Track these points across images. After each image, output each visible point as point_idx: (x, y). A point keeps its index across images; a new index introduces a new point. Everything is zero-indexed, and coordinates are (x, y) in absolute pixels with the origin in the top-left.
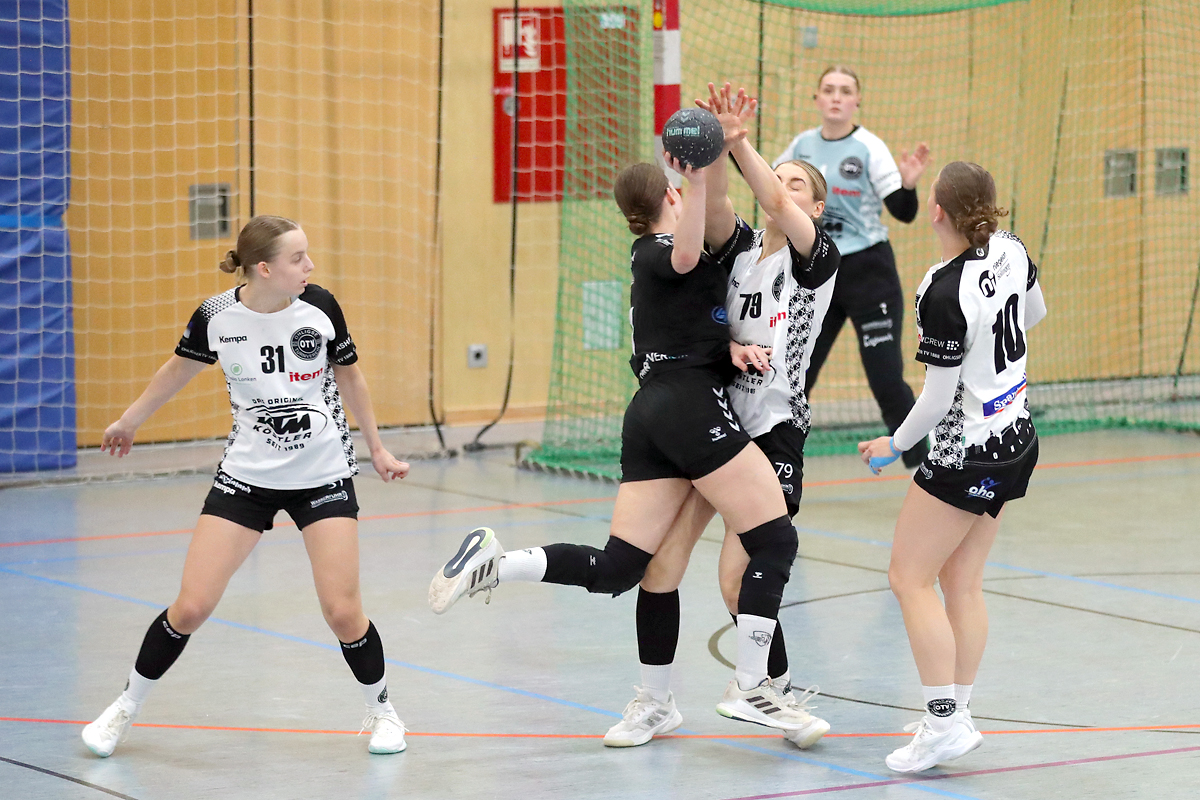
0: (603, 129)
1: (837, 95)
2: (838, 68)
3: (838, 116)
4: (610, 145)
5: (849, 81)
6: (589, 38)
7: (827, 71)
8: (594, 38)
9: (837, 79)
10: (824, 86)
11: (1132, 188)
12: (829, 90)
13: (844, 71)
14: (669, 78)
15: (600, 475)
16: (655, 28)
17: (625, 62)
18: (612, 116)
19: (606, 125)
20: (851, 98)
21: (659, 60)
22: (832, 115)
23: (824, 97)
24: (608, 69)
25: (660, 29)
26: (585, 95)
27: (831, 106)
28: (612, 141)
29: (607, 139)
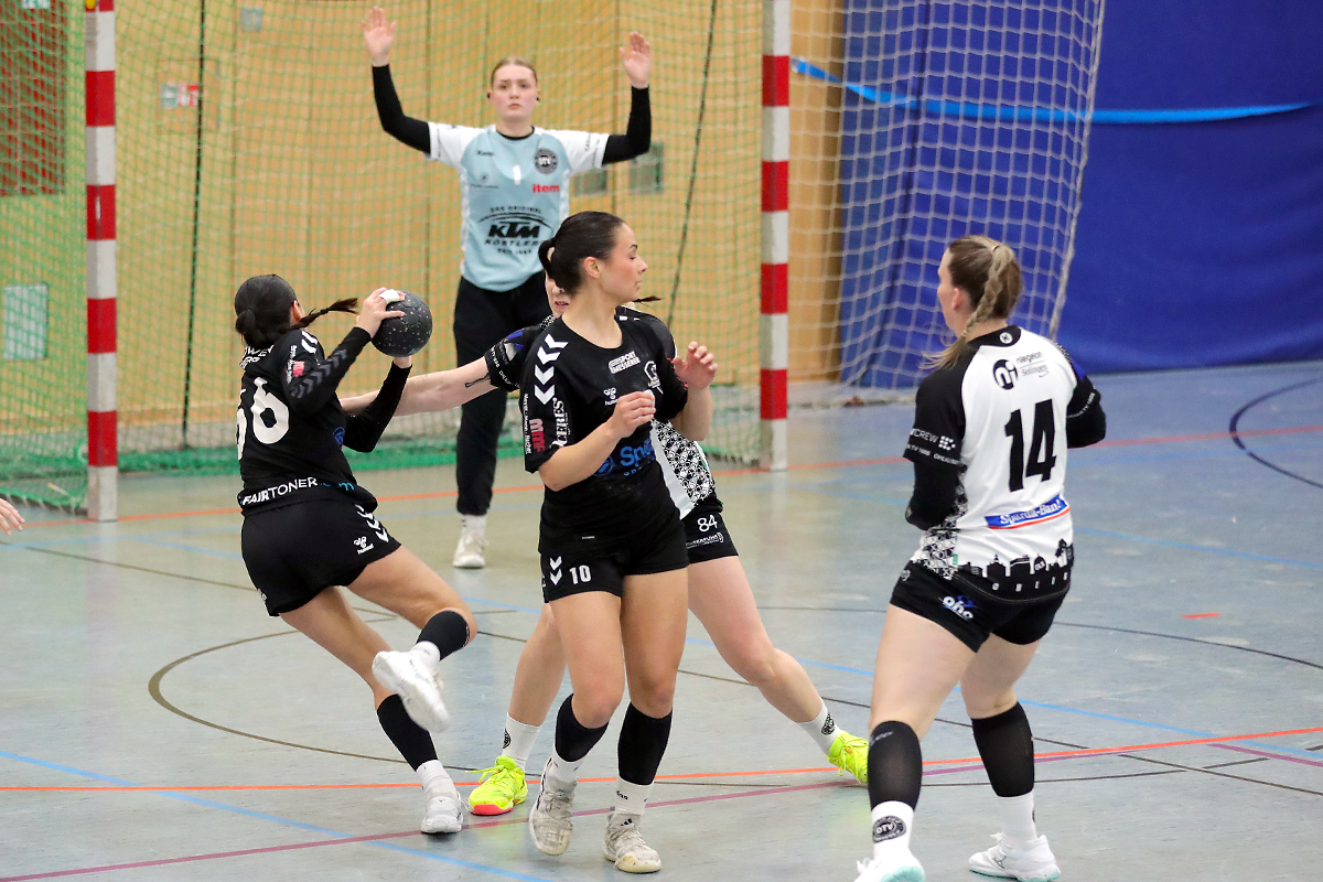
0: (29, 120)
1: (515, 90)
2: (512, 59)
3: (518, 112)
4: (36, 138)
5: (525, 73)
6: (13, 19)
7: (500, 65)
8: (18, 19)
9: (511, 72)
10: (498, 82)
11: (603, 187)
12: (505, 86)
13: (519, 63)
14: (103, 64)
15: (24, 498)
16: (88, 10)
17: (53, 46)
18: (40, 104)
19: (33, 115)
20: (531, 92)
21: (91, 44)
22: (511, 113)
23: (499, 93)
24: (35, 53)
25: (93, 10)
26: (9, 82)
27: (509, 102)
28: (39, 133)
29: (33, 131)
